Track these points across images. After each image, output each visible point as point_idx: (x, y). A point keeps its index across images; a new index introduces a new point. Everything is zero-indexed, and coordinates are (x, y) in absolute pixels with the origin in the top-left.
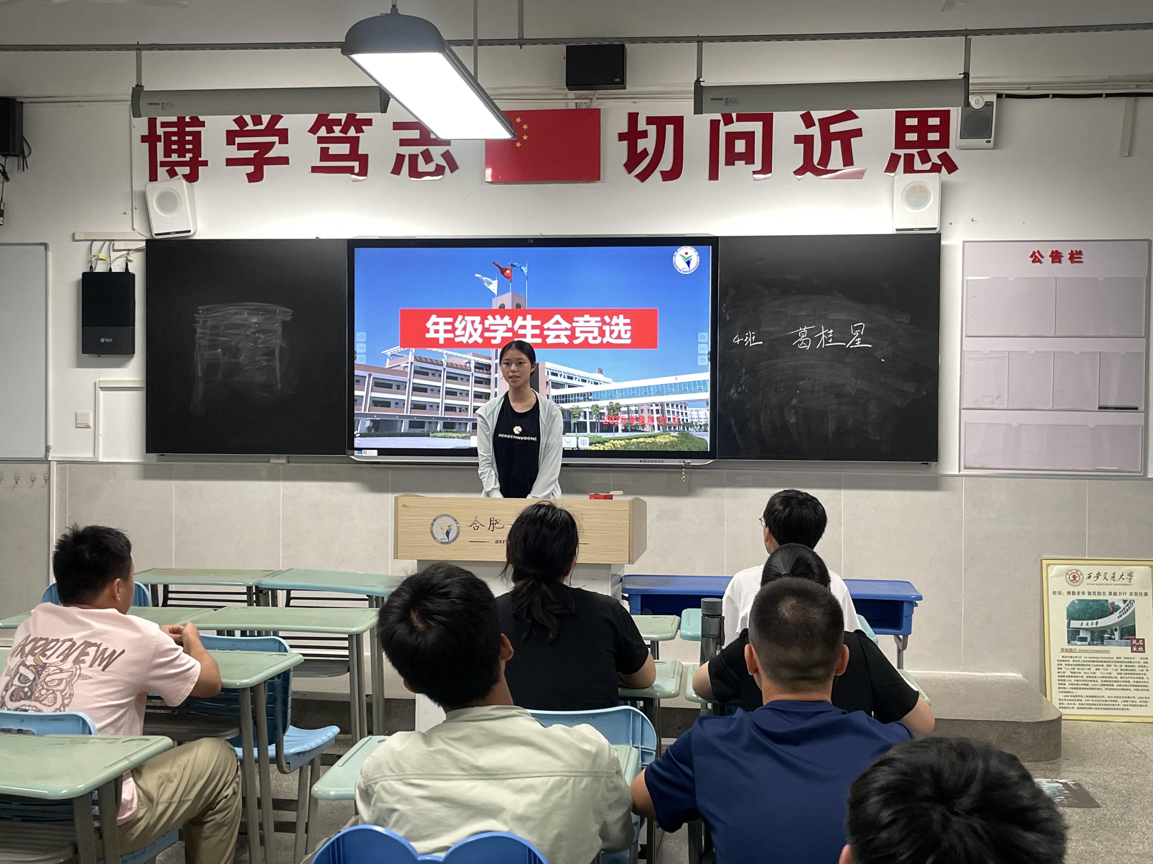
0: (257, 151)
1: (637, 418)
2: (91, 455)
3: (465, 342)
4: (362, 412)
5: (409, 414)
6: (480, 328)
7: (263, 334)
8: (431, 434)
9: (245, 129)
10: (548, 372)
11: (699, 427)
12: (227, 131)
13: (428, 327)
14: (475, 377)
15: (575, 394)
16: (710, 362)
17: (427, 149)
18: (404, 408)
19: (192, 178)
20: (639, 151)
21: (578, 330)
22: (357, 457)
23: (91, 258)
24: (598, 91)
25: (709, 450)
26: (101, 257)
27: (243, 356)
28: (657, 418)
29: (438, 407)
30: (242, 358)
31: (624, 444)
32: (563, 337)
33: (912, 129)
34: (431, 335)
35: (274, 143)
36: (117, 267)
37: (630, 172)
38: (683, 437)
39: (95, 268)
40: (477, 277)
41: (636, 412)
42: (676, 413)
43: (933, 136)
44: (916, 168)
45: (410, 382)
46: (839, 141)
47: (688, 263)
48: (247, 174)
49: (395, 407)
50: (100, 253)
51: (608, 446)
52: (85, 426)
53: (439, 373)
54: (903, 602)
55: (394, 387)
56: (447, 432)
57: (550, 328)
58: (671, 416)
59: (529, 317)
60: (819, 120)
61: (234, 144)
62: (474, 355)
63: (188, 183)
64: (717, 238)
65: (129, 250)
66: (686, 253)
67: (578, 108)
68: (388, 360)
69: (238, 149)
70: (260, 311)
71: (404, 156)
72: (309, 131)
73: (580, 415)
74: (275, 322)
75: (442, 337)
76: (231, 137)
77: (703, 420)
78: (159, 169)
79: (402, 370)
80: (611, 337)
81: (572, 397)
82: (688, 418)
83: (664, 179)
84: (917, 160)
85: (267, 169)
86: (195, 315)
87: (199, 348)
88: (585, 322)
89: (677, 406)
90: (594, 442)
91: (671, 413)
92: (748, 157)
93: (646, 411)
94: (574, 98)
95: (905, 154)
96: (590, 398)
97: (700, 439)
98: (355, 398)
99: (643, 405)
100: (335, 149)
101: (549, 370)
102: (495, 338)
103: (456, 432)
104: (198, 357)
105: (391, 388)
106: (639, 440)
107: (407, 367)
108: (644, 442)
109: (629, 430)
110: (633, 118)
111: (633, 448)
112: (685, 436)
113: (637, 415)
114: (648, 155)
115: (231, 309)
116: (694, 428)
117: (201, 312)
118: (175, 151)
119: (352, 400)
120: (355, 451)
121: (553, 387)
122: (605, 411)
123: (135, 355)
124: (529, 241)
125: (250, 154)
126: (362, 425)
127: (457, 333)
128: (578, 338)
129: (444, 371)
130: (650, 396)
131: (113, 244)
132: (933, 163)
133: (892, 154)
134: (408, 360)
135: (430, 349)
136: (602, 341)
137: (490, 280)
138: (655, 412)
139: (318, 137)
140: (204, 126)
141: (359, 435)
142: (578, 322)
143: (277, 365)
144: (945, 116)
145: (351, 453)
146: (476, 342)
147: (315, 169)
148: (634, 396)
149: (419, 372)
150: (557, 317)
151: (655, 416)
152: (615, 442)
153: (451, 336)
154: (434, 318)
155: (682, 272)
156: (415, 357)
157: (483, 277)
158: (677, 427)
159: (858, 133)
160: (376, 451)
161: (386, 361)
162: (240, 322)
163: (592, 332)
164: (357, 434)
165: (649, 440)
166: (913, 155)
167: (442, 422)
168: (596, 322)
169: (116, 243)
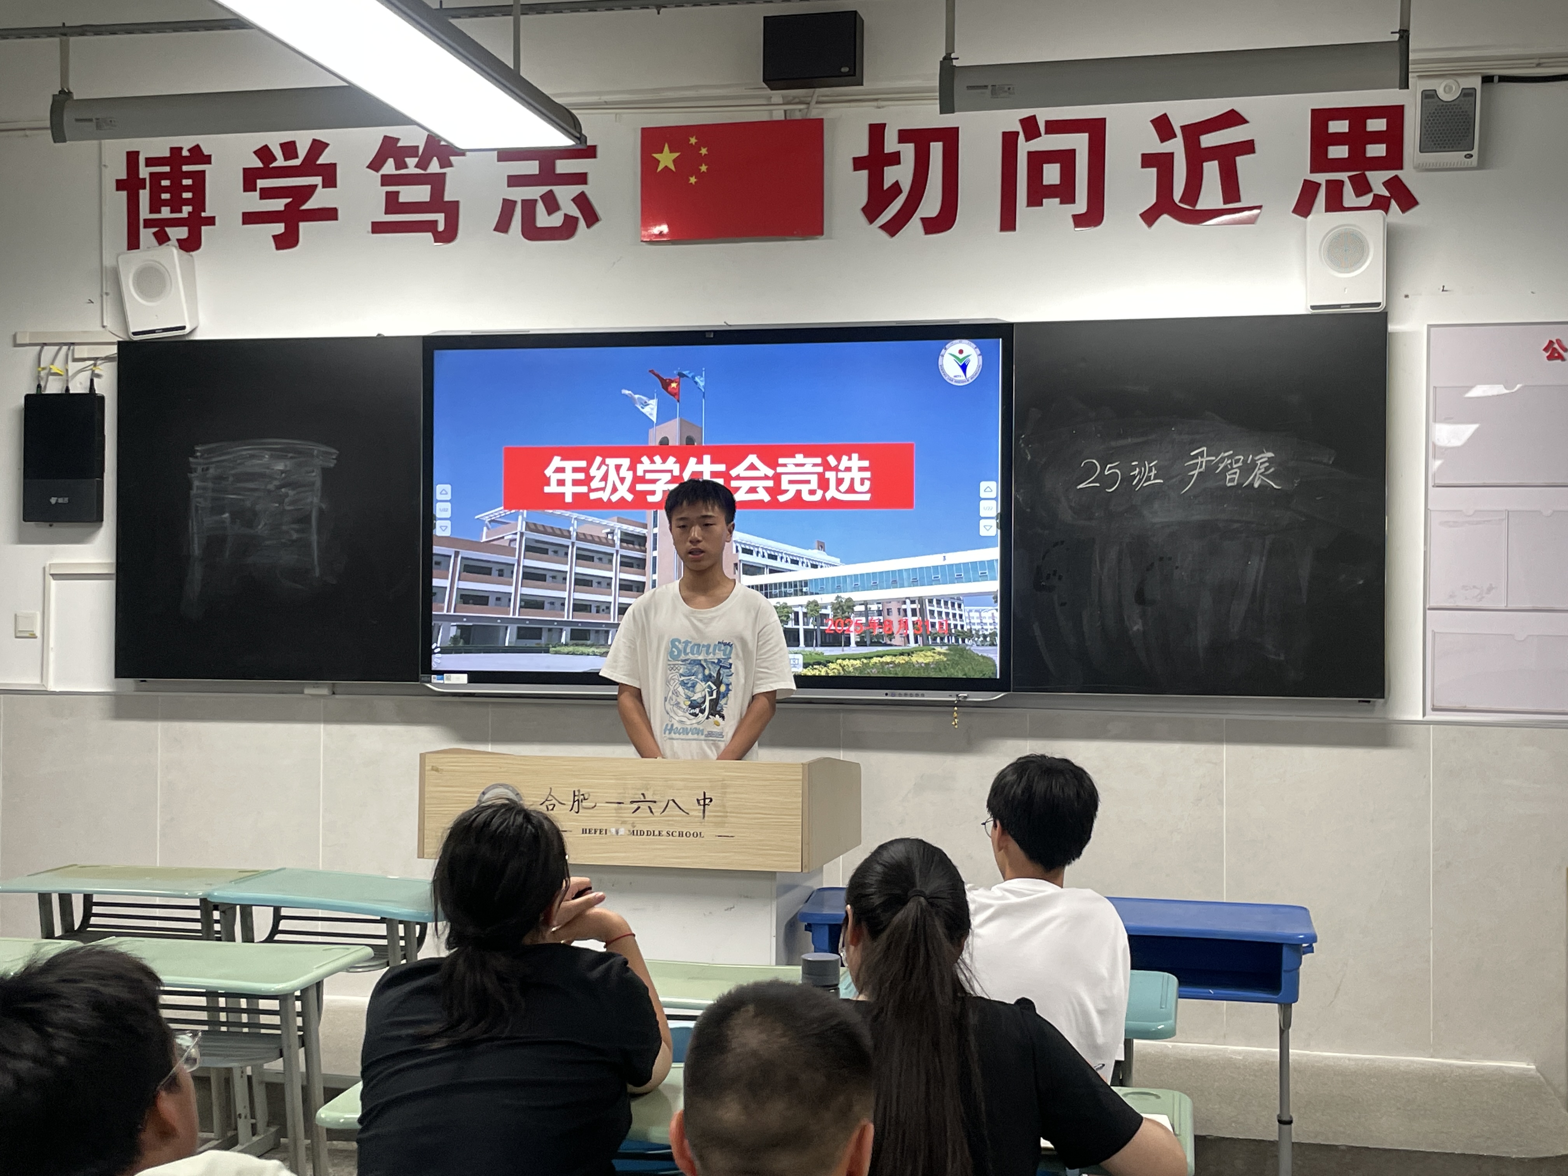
0: (289, 200)
1: (880, 624)
2: (37, 681)
3: (605, 499)
4: (445, 612)
5: (517, 616)
6: (629, 476)
7: (293, 489)
8: (552, 649)
9: (271, 166)
10: (737, 547)
11: (981, 639)
12: (245, 170)
13: (548, 476)
14: (622, 556)
15: (780, 584)
16: (999, 531)
17: (551, 191)
18: (509, 606)
19: (190, 244)
20: (886, 186)
21: (785, 479)
22: (435, 685)
23: (39, 372)
24: (818, 90)
25: (998, 677)
26: (55, 369)
27: (262, 523)
28: (914, 623)
29: (563, 604)
30: (261, 528)
31: (859, 665)
32: (761, 490)
33: (1338, 139)
34: (552, 488)
35: (316, 186)
36: (78, 385)
37: (871, 220)
38: (955, 655)
39: (45, 387)
40: (626, 395)
41: (880, 613)
42: (944, 615)
43: (1377, 150)
44: (1346, 204)
45: (519, 565)
46: (1216, 163)
47: (964, 367)
48: (275, 237)
49: (496, 605)
50: (52, 363)
51: (833, 669)
52: (27, 635)
53: (565, 550)
54: (1282, 944)
55: (495, 573)
56: (577, 645)
57: (741, 476)
58: (937, 620)
59: (707, 458)
60: (1183, 128)
61: (255, 190)
62: (620, 521)
63: (182, 252)
64: (1011, 325)
65: (96, 359)
66: (961, 352)
67: (788, 118)
68: (485, 529)
69: (262, 197)
70: (290, 452)
71: (515, 202)
72: (368, 167)
73: (789, 617)
74: (311, 469)
75: (569, 491)
76: (250, 178)
77: (988, 627)
78: (142, 231)
79: (507, 544)
80: (839, 491)
81: (776, 589)
82: (964, 623)
83: (928, 231)
84: (1348, 189)
85: (304, 227)
86: (191, 459)
87: (197, 510)
88: (797, 465)
89: (946, 603)
90: (812, 662)
91: (936, 614)
92: (1065, 192)
93: (895, 611)
94: (781, 102)
95: (1328, 182)
96: (804, 589)
97: (984, 657)
98: (434, 591)
99: (889, 601)
100: (409, 194)
101: (738, 545)
102: (653, 493)
103: (591, 646)
104: (193, 527)
105: (490, 574)
106: (884, 659)
107: (515, 540)
108: (891, 663)
109: (868, 643)
110: (877, 132)
111: (874, 673)
112: (959, 653)
113: (881, 618)
114: (900, 191)
115: (244, 450)
116: (973, 640)
117: (198, 454)
118: (165, 203)
119: (429, 593)
120: (433, 676)
121: (745, 573)
122: (828, 611)
123: (105, 523)
124: (707, 336)
125: (278, 205)
126: (445, 634)
127: (594, 484)
128: (786, 491)
129: (573, 547)
130: (902, 586)
131: (73, 350)
132: (1374, 195)
133: (1305, 181)
134: (516, 529)
135: (551, 511)
136: (824, 496)
137: (644, 398)
138: (909, 613)
139: (383, 177)
140: (209, 162)
141: (439, 650)
142: (785, 465)
143: (314, 538)
144: (1395, 114)
145: (426, 679)
146: (622, 499)
147: (378, 228)
148: (875, 587)
149: (532, 549)
150: (752, 459)
151: (911, 619)
152: (846, 662)
153: (583, 489)
154: (557, 462)
155: (953, 383)
156: (527, 523)
157: (635, 394)
158: (946, 638)
159: (1248, 147)
160: (466, 676)
161: (482, 530)
162: (257, 470)
163: (808, 482)
164: (437, 647)
165: (900, 660)
166: (1342, 183)
167: (569, 629)
168: (815, 465)
169: (76, 347)
